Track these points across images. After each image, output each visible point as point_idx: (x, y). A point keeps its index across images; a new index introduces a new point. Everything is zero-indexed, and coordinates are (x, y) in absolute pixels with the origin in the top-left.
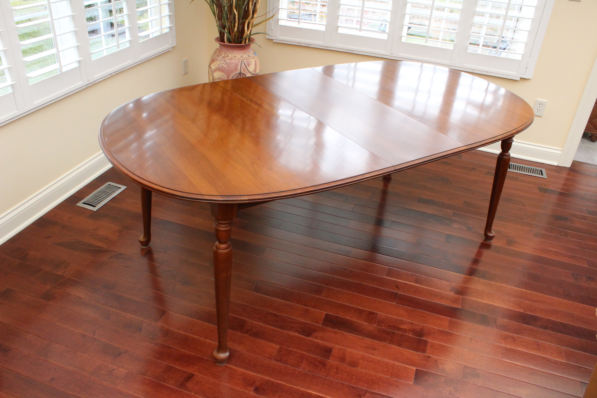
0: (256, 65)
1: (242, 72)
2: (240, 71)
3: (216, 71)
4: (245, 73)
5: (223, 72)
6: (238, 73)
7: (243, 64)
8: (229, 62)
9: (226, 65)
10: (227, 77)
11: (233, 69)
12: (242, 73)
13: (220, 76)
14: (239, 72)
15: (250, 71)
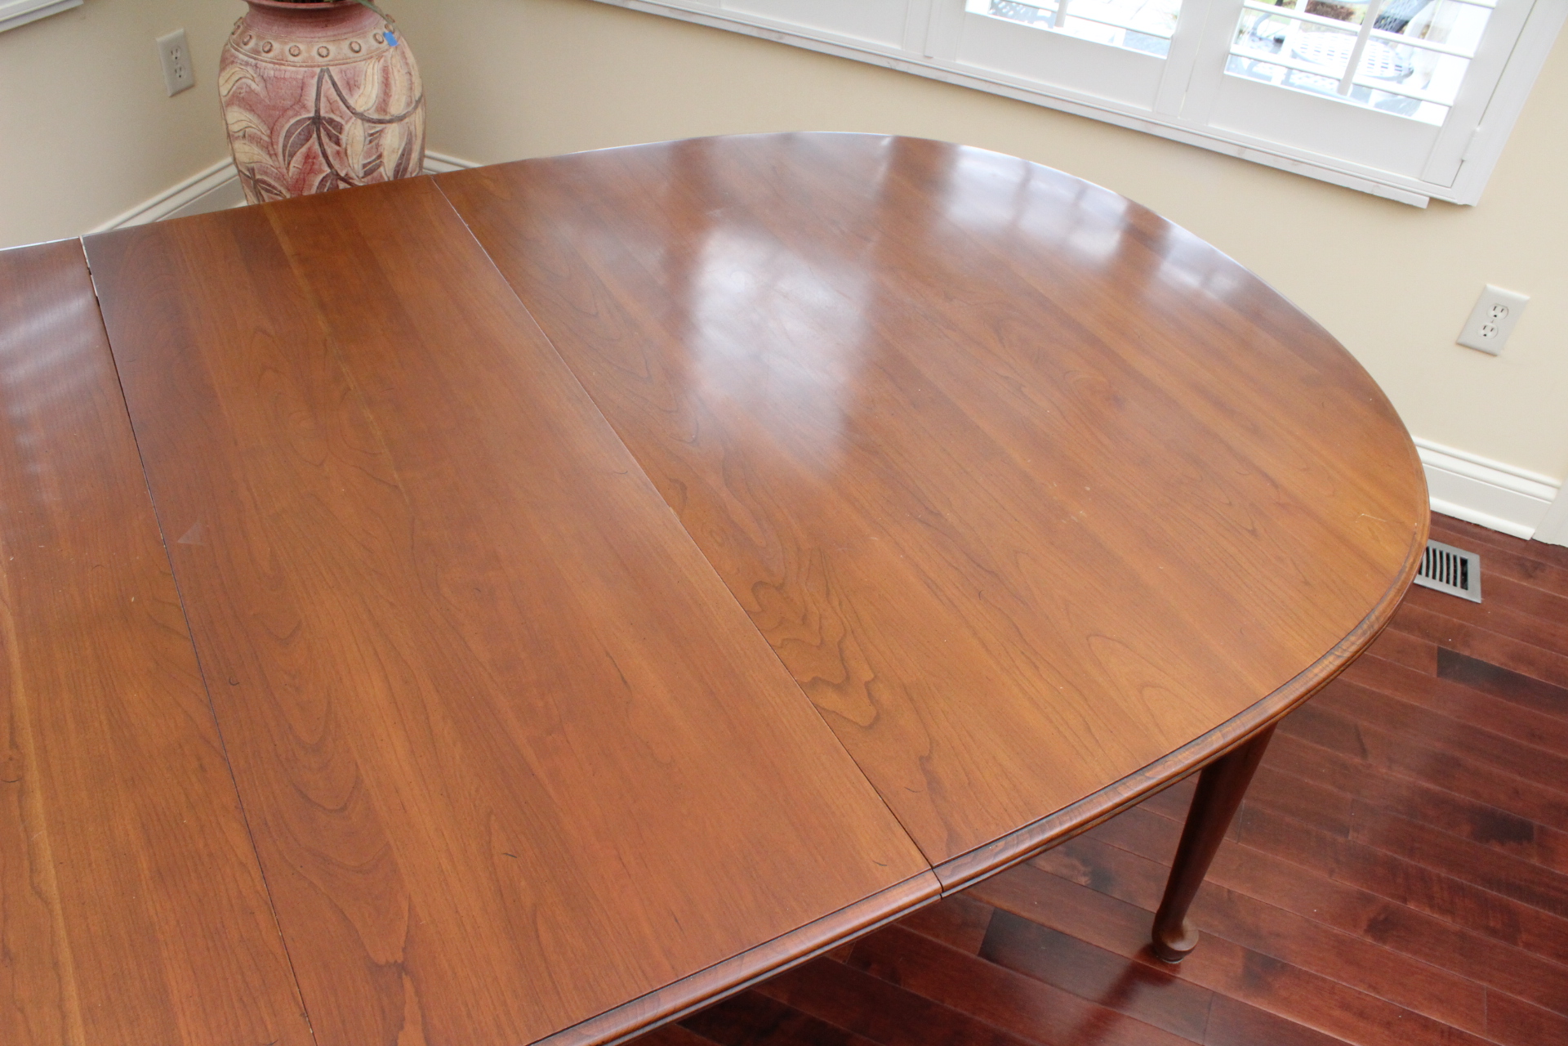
0: (386, 84)
1: (323, 113)
2: (317, 111)
3: (233, 104)
4: (338, 119)
5: (251, 110)
6: (309, 118)
7: (327, 85)
8: (272, 73)
9: (262, 84)
10: (269, 132)
11: (288, 103)
12: (324, 118)
13: (244, 124)
14: (312, 114)
15: (359, 109)
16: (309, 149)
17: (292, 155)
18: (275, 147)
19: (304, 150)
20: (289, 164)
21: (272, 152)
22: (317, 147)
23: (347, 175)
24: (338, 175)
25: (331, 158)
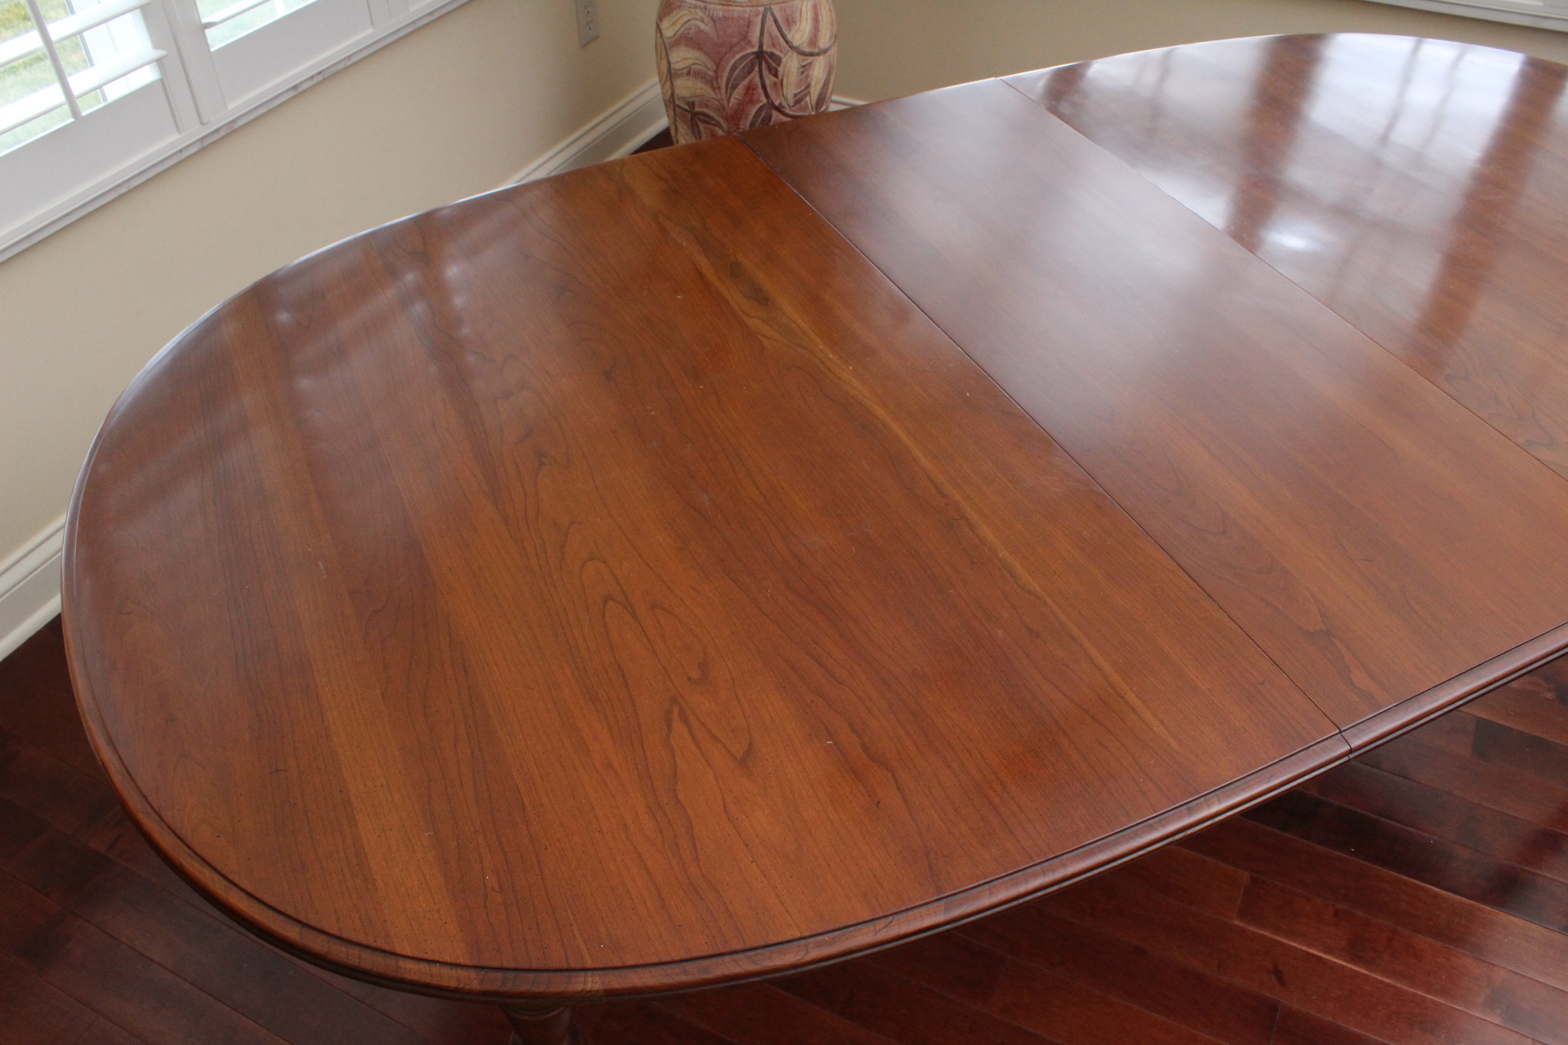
0: (816, 20)
1: (765, 48)
2: (761, 46)
3: (679, 44)
4: (777, 53)
5: (700, 48)
6: (753, 53)
7: (770, 22)
8: (721, 14)
9: (711, 24)
10: (715, 67)
11: (735, 40)
12: (767, 53)
13: (690, 62)
14: (756, 49)
15: (796, 43)
16: (751, 81)
17: (734, 87)
18: (719, 80)
19: (746, 82)
20: (730, 96)
21: (716, 85)
22: (757, 79)
23: (780, 104)
24: (773, 104)
25: (769, 90)
